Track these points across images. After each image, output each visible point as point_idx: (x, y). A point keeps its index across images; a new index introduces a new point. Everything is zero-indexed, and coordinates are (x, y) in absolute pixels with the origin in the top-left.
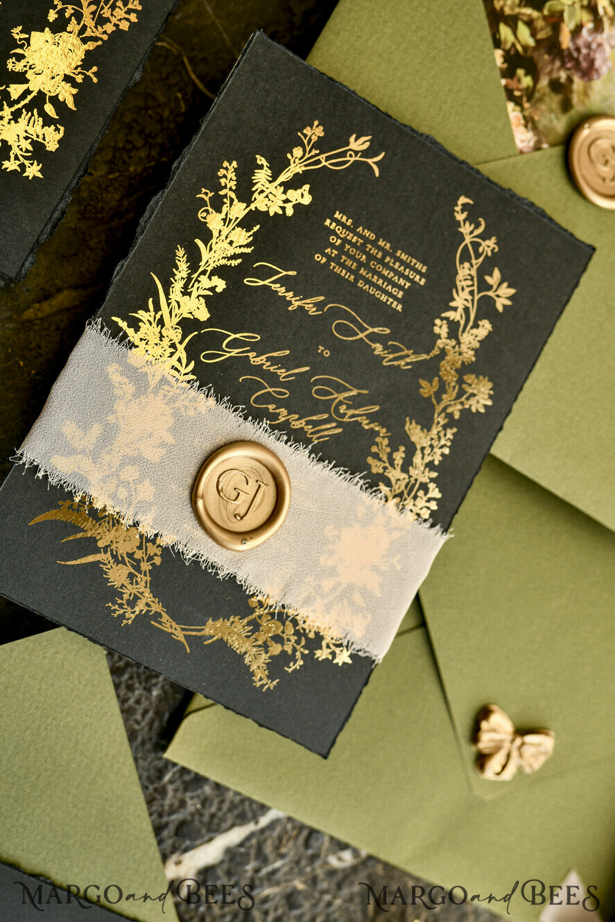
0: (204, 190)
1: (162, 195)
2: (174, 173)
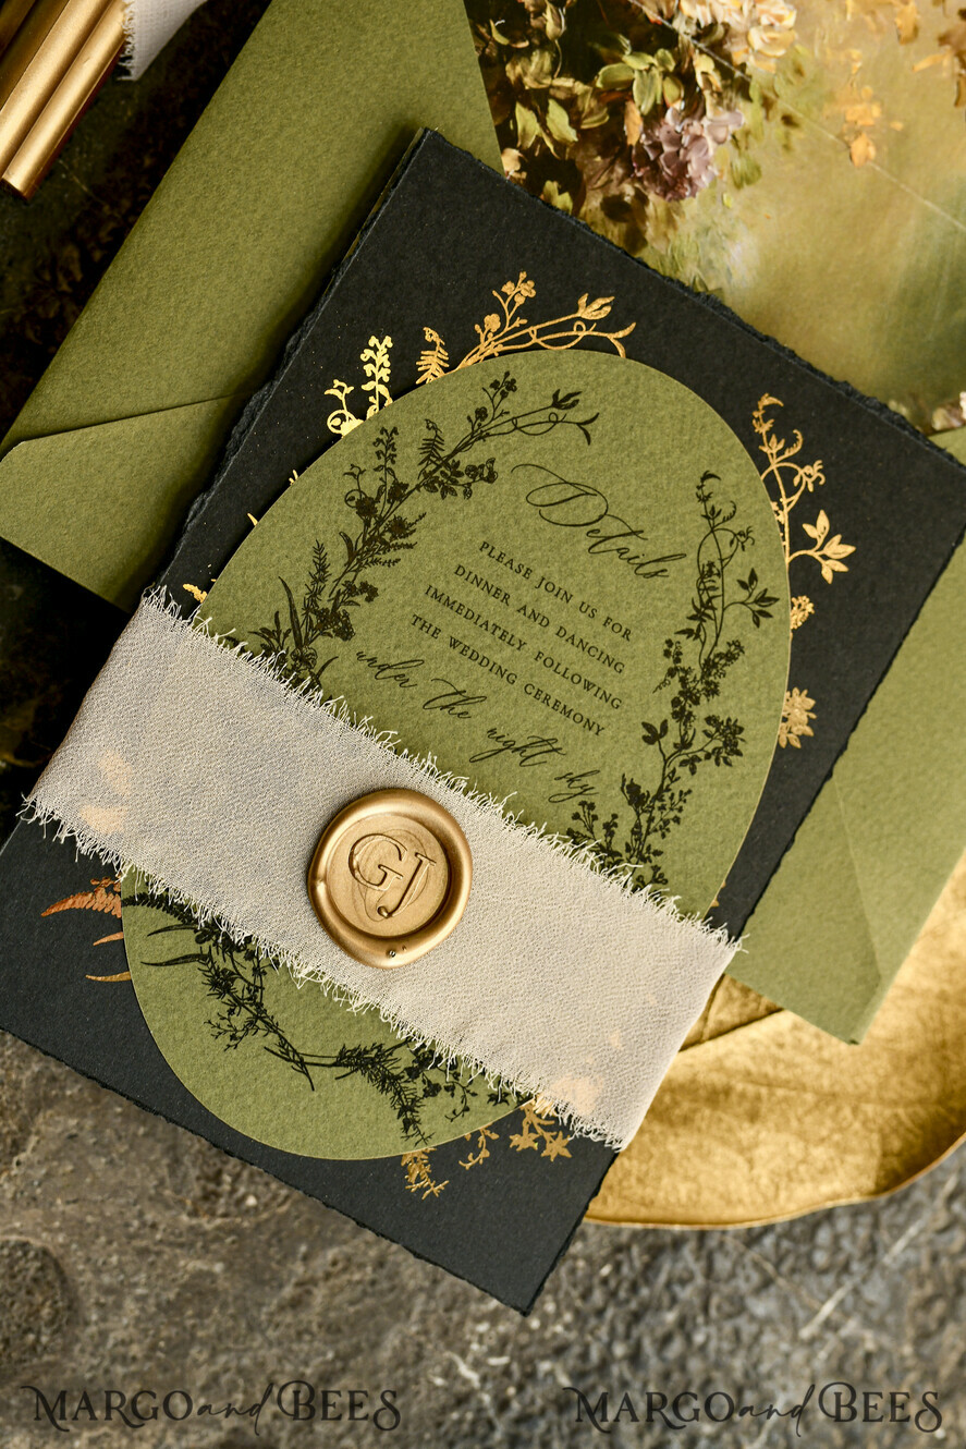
0: (337, 383)
1: (268, 391)
2: (289, 356)
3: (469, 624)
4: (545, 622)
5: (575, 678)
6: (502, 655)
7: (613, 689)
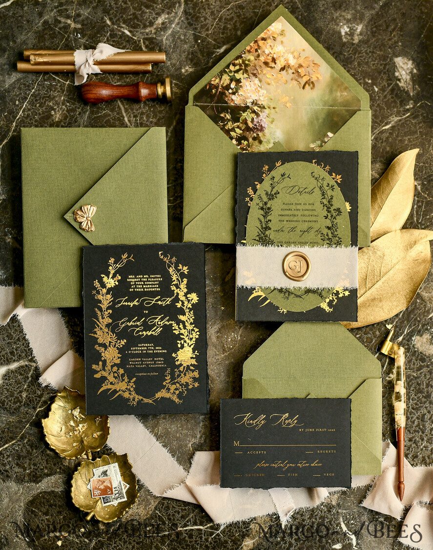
3: (288, 217)
4: (299, 210)
5: (309, 215)
6: (295, 219)
7: (316, 213)
